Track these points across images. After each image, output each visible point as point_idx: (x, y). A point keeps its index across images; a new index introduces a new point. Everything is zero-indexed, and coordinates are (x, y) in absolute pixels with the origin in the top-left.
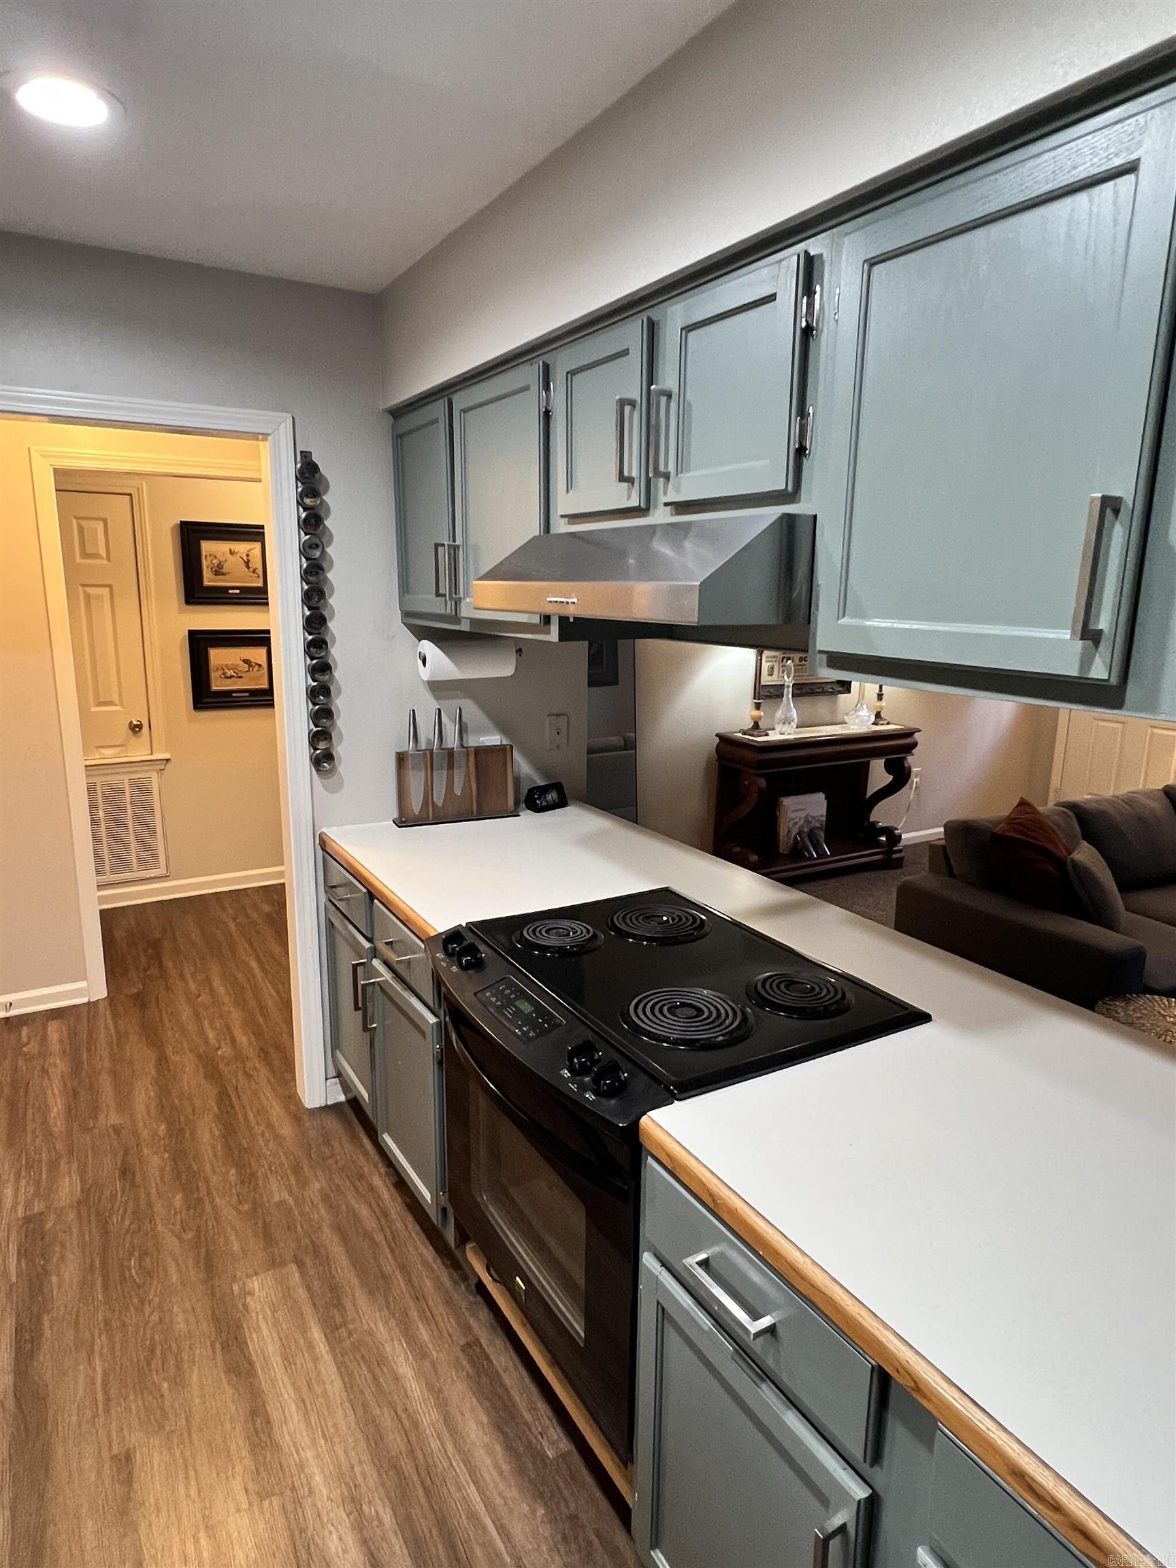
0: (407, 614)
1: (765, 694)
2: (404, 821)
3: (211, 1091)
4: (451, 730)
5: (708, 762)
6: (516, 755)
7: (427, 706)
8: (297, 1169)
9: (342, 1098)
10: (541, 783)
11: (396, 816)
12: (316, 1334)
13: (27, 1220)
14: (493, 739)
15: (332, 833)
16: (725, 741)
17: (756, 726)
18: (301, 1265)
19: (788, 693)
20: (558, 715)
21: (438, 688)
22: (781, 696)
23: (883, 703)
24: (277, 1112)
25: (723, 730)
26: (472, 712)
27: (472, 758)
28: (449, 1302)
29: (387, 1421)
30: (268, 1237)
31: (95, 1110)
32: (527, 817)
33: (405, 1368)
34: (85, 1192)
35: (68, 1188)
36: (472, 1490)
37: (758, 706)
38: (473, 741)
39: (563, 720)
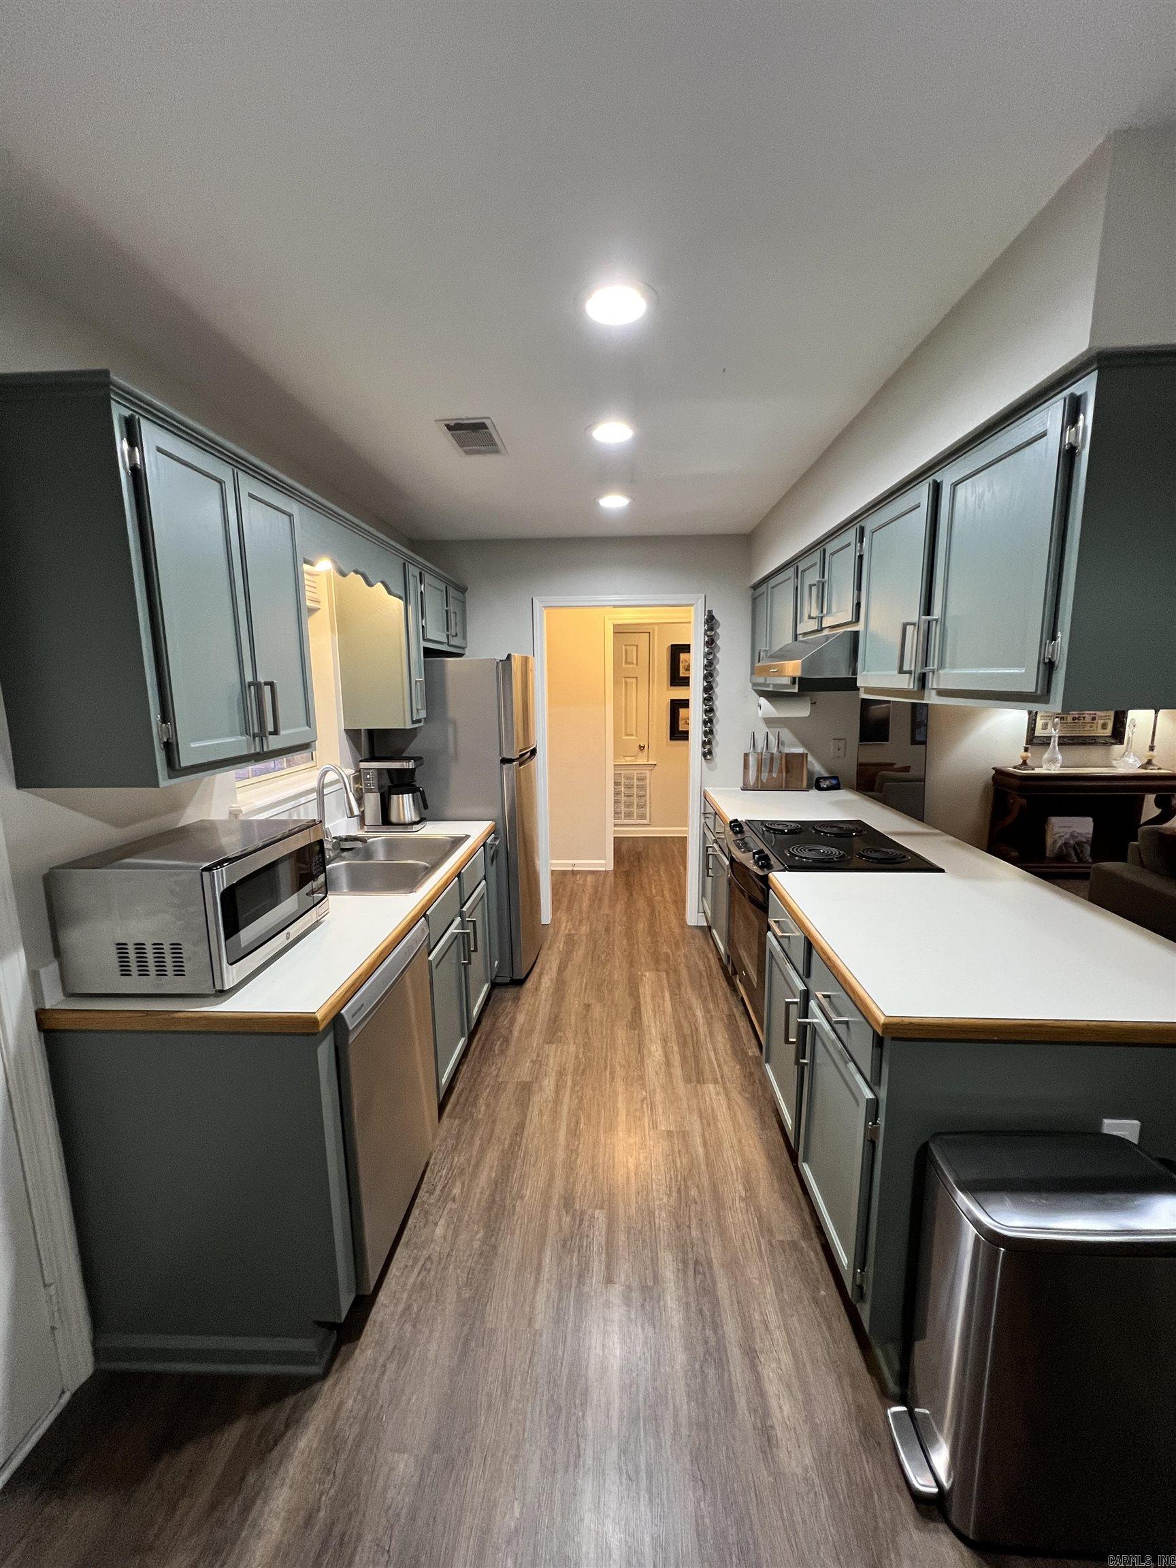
0: (754, 684)
1: (1034, 741)
2: (744, 789)
3: (648, 911)
4: (773, 741)
5: (986, 787)
6: (810, 758)
7: (761, 730)
8: (677, 944)
9: (706, 924)
10: (826, 775)
11: (742, 785)
12: (667, 994)
13: (569, 935)
14: (800, 750)
15: (709, 790)
16: (1000, 774)
17: (1025, 763)
18: (667, 973)
19: (1054, 742)
20: (840, 739)
21: (769, 722)
22: (1049, 744)
23: (1155, 753)
24: (674, 922)
25: (999, 765)
26: (786, 735)
27: (784, 758)
28: (727, 1000)
29: (686, 1025)
30: (657, 962)
31: (600, 908)
32: (814, 792)
33: (699, 1014)
34: (591, 932)
35: (584, 929)
36: (712, 1054)
37: (1026, 750)
38: (787, 750)
39: (842, 743)
